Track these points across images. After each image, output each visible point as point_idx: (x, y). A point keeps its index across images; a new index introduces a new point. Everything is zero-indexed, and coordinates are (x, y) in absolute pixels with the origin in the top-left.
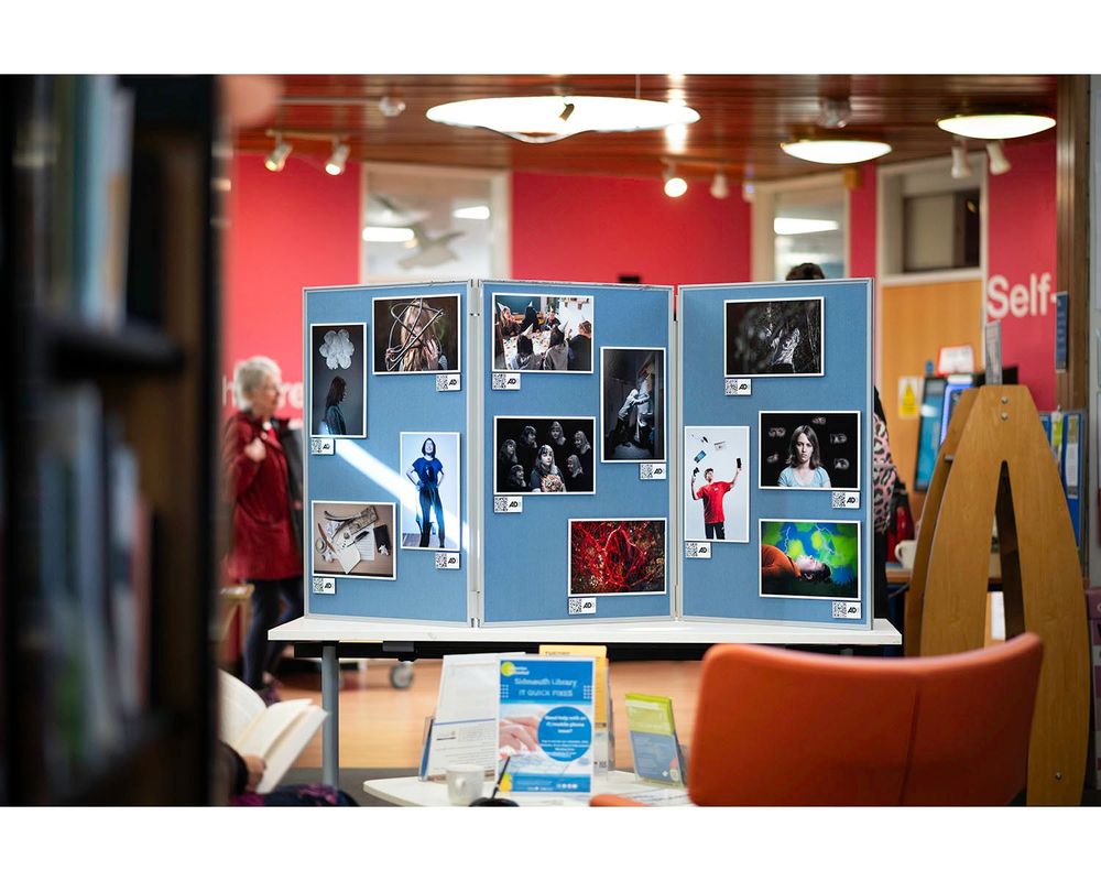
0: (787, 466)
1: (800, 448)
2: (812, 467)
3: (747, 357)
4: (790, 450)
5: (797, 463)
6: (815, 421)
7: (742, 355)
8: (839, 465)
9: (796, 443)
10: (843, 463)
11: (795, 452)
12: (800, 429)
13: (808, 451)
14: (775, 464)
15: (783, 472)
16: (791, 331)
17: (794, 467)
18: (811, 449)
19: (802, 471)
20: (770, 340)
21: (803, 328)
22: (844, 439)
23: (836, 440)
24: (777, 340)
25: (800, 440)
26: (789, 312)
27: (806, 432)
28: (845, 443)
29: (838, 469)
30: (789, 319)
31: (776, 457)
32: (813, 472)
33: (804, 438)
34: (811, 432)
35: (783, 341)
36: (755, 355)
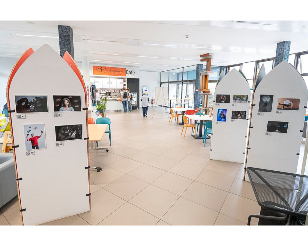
0: (62, 107)
1: (65, 103)
2: (69, 107)
3: (62, 137)
4: (62, 103)
5: (65, 106)
6: (69, 97)
7: (60, 137)
8: (76, 106)
9: (64, 102)
10: (77, 106)
11: (64, 104)
12: (65, 99)
13: (68, 104)
14: (58, 107)
15: (61, 108)
16: (74, 131)
17: (64, 107)
18: (68, 103)
19: (66, 108)
20: (68, 133)
21: (77, 130)
22: (77, 101)
23: (75, 101)
24: (70, 133)
25: (65, 101)
26: (73, 127)
27: (67, 100)
28: (77, 102)
29: (76, 107)
30: (73, 129)
31: (58, 105)
32: (69, 108)
33: (66, 101)
34: (68, 99)
35: (72, 133)
36: (64, 137)
